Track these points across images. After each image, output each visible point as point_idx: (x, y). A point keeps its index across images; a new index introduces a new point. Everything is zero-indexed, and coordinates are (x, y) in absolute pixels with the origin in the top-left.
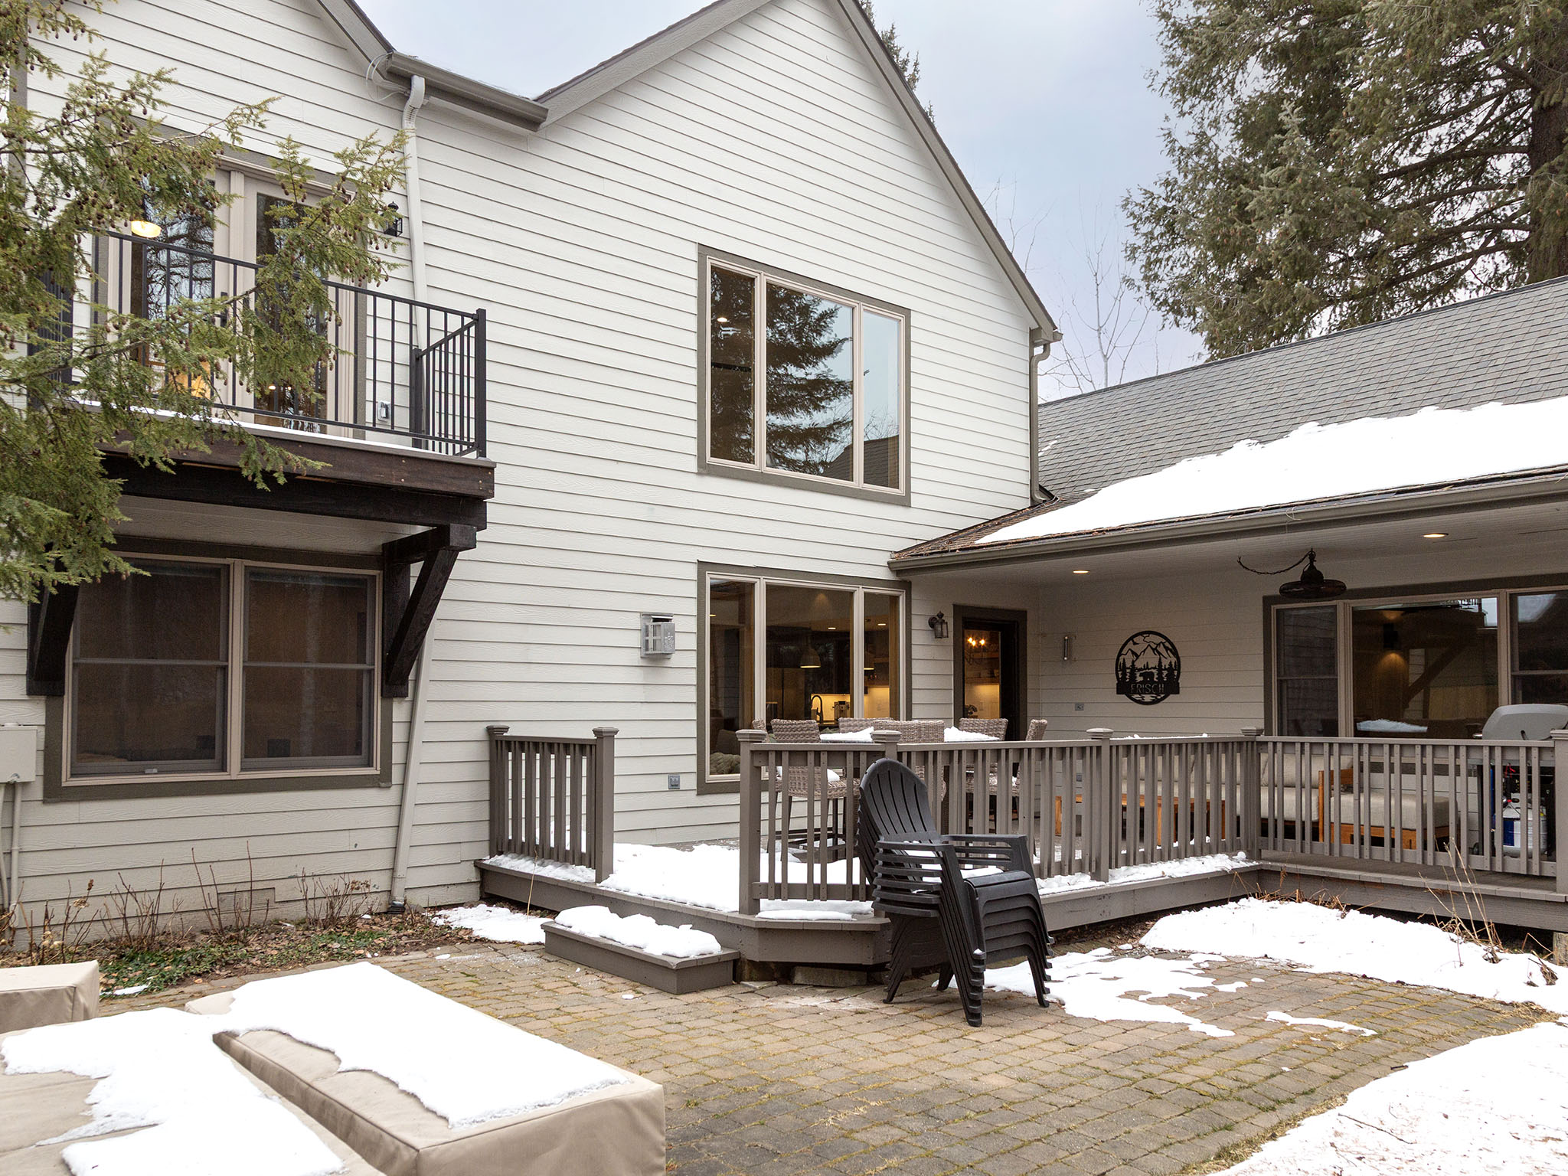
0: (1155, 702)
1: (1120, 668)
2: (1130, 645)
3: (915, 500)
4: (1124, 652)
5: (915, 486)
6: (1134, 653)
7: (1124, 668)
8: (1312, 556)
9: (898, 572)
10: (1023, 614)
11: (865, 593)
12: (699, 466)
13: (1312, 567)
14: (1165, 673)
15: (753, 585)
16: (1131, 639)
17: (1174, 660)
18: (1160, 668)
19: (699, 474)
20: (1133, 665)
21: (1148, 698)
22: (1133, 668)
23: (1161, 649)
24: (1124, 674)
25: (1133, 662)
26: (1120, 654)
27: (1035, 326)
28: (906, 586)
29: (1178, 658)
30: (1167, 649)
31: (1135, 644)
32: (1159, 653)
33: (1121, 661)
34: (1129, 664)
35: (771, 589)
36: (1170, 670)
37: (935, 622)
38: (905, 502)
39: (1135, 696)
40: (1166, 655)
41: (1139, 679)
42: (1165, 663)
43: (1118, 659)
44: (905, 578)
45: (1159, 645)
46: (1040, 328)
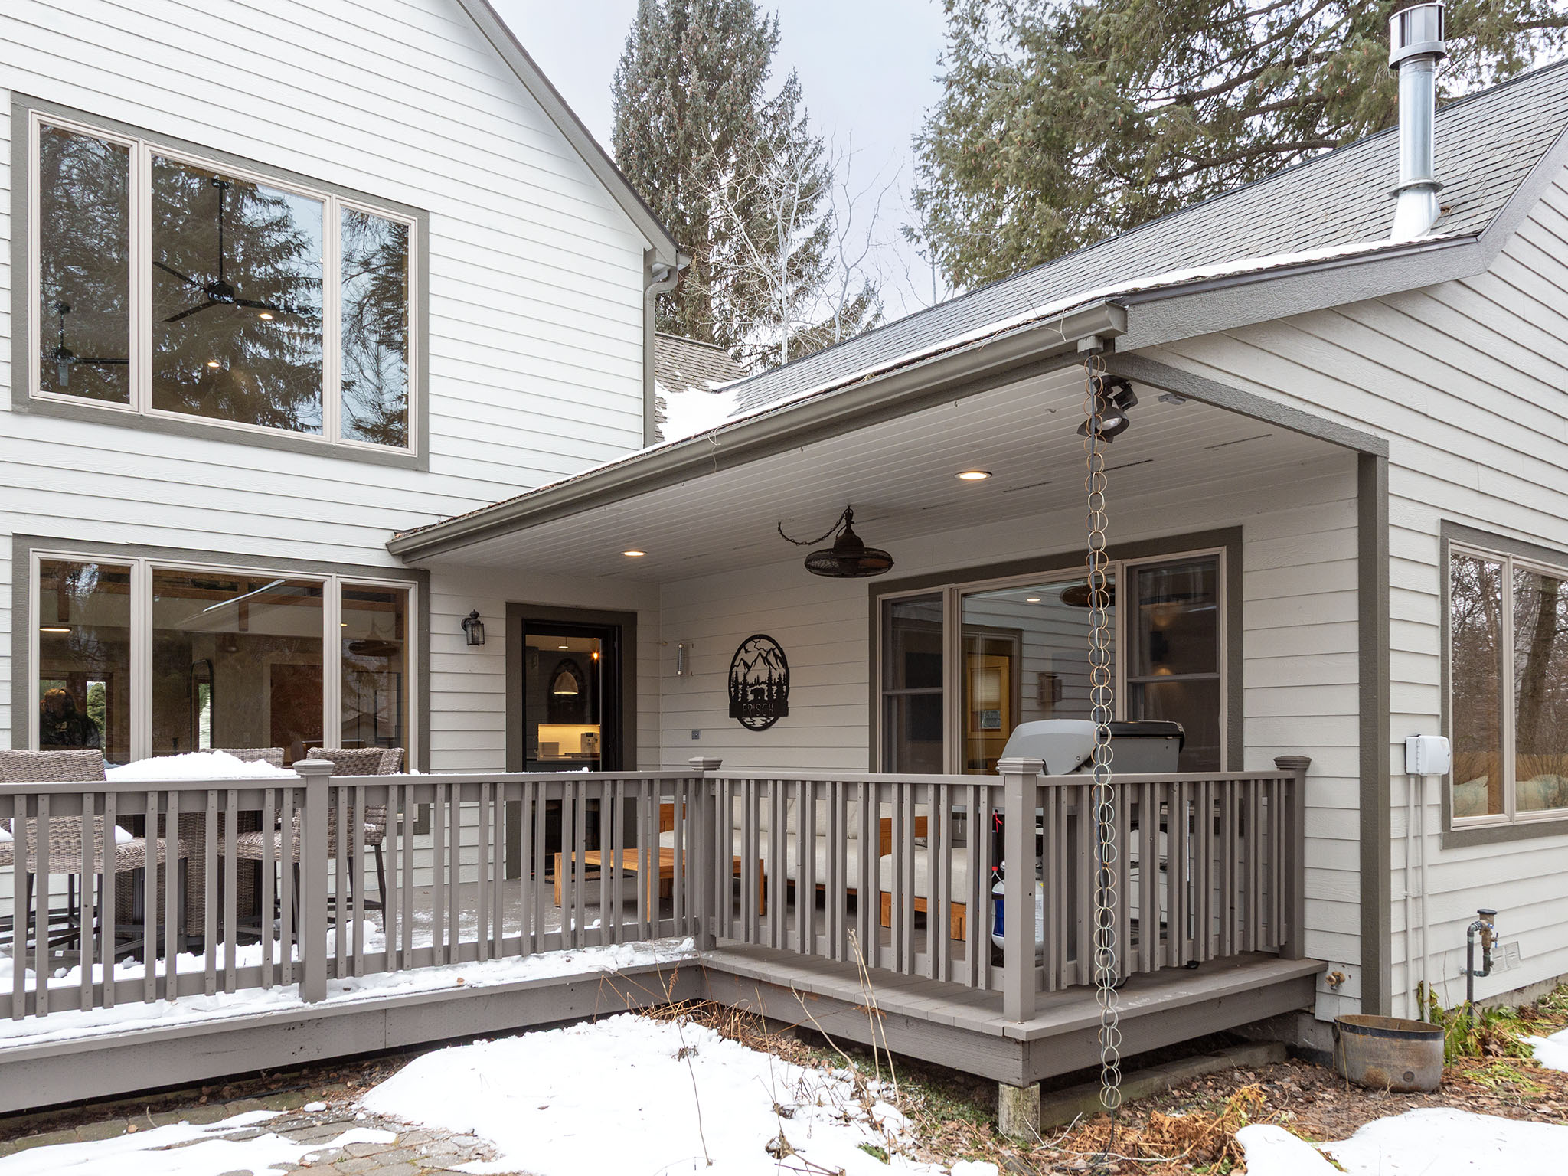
0: (765, 727)
1: (733, 682)
2: (742, 654)
3: (434, 463)
4: (736, 663)
5: (434, 444)
6: (746, 664)
7: (737, 684)
8: (849, 516)
9: (404, 556)
10: (632, 617)
11: (344, 585)
12: (14, 401)
13: (849, 531)
14: (775, 688)
15: (128, 568)
16: (743, 645)
17: (783, 671)
18: (770, 684)
19: (14, 412)
20: (745, 680)
21: (759, 722)
22: (745, 684)
23: (771, 658)
24: (737, 692)
25: (745, 675)
26: (733, 666)
27: (649, 247)
28: (422, 577)
29: (787, 670)
30: (776, 656)
31: (747, 651)
32: (770, 664)
33: (734, 675)
34: (740, 680)
35: (159, 575)
36: (779, 684)
37: (472, 623)
38: (420, 464)
39: (747, 720)
40: (776, 666)
41: (751, 697)
42: (775, 676)
43: (731, 673)
44: (418, 565)
45: (768, 652)
46: (655, 248)
